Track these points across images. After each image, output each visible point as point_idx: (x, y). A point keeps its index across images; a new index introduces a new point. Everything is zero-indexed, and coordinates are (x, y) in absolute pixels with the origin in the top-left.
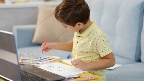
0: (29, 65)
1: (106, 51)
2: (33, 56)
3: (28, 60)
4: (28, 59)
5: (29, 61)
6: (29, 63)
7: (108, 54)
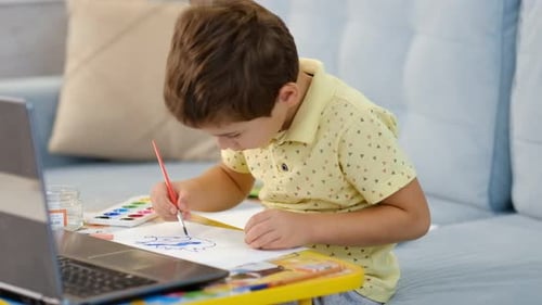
0: (66, 232)
1: (393, 179)
2: (78, 197)
3: (61, 215)
4: (60, 211)
5: (65, 219)
6: (65, 224)
7: (401, 190)
